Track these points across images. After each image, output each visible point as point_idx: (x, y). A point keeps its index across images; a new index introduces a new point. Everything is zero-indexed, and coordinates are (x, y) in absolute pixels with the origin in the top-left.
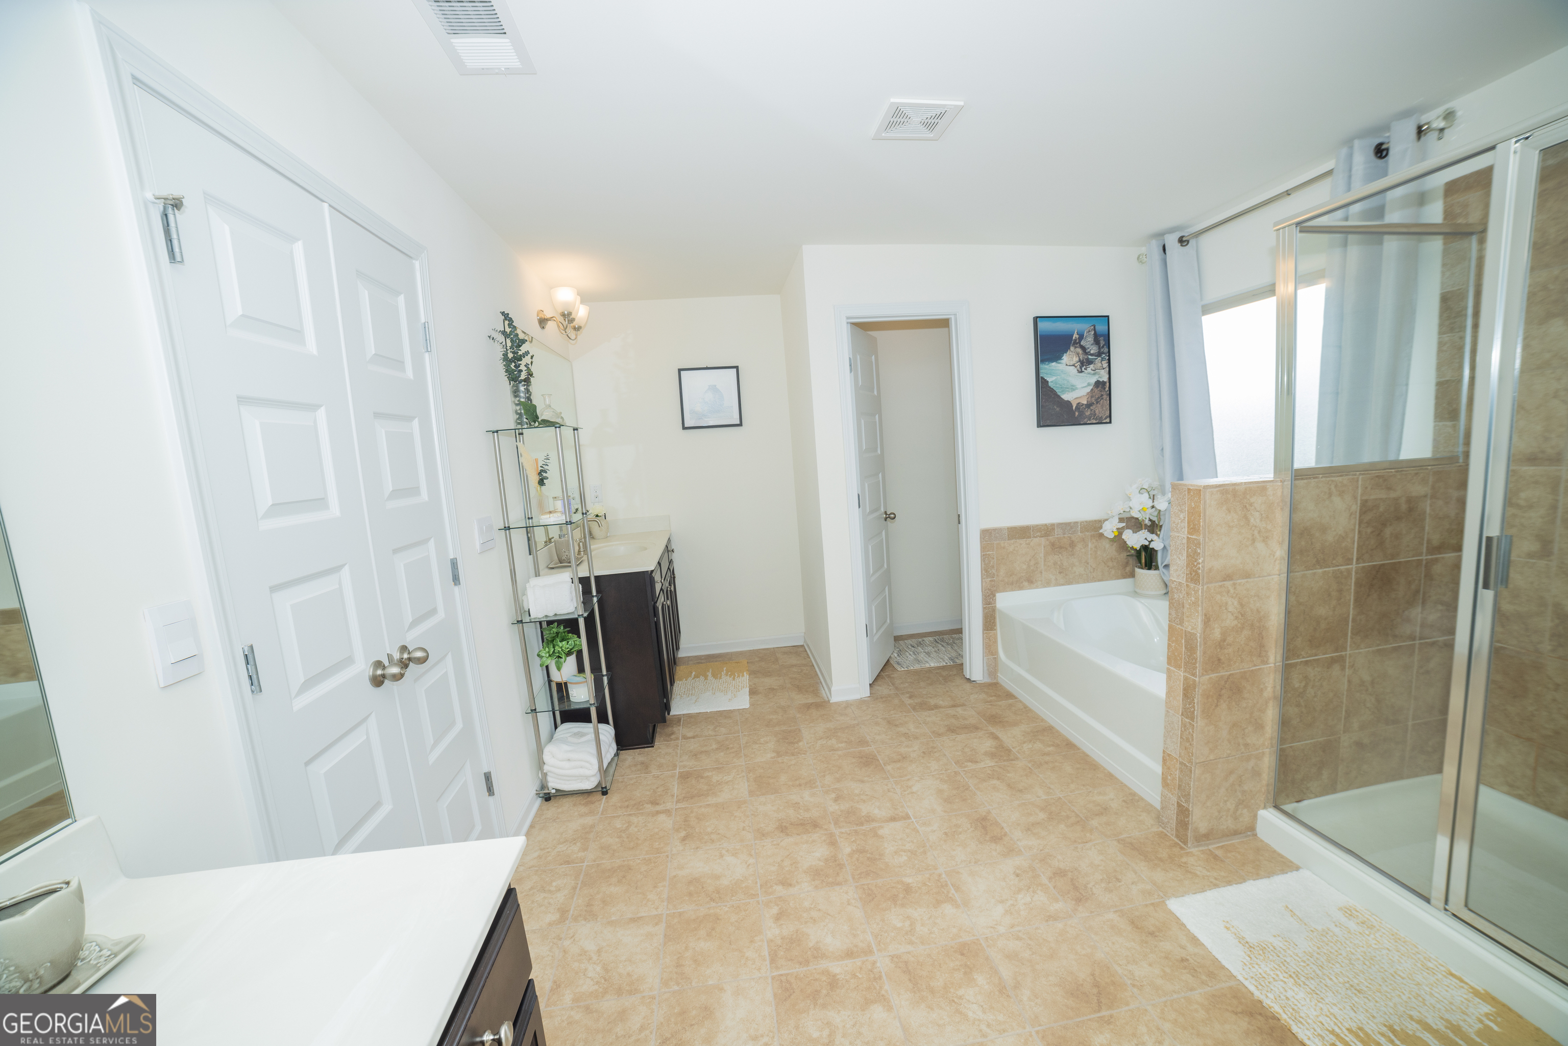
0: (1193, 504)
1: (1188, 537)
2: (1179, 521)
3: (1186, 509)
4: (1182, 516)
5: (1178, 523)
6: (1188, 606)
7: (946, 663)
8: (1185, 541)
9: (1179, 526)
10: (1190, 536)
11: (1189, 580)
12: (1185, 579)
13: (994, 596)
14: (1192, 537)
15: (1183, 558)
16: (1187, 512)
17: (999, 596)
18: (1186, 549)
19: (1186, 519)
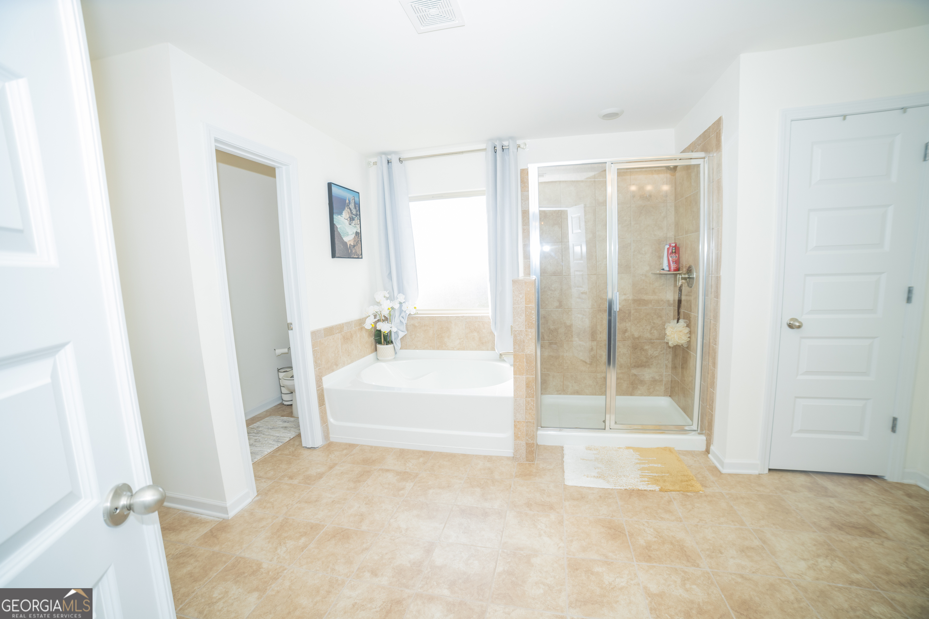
0: (528, 289)
1: (526, 306)
2: (519, 299)
3: (524, 292)
4: (521, 296)
5: (518, 300)
6: (527, 341)
7: (277, 445)
8: (524, 309)
9: (519, 301)
10: (527, 306)
11: (528, 328)
12: (524, 328)
13: (322, 380)
14: (528, 306)
15: (523, 318)
16: (524, 294)
17: (324, 379)
18: (524, 313)
19: (524, 297)
